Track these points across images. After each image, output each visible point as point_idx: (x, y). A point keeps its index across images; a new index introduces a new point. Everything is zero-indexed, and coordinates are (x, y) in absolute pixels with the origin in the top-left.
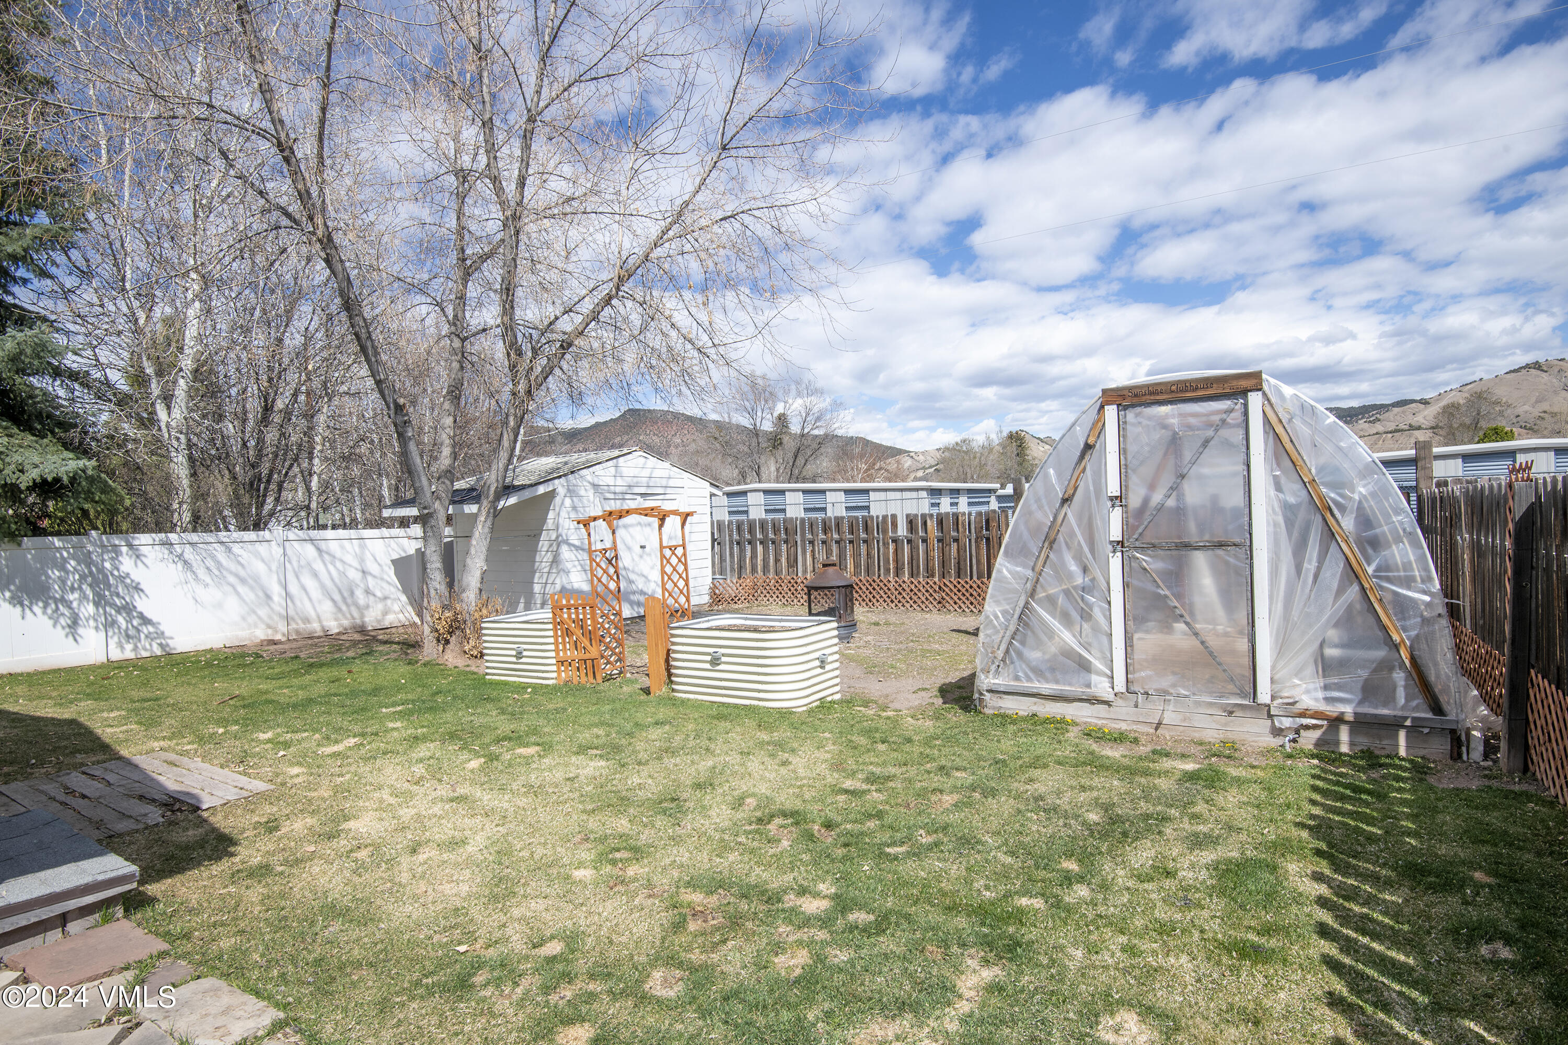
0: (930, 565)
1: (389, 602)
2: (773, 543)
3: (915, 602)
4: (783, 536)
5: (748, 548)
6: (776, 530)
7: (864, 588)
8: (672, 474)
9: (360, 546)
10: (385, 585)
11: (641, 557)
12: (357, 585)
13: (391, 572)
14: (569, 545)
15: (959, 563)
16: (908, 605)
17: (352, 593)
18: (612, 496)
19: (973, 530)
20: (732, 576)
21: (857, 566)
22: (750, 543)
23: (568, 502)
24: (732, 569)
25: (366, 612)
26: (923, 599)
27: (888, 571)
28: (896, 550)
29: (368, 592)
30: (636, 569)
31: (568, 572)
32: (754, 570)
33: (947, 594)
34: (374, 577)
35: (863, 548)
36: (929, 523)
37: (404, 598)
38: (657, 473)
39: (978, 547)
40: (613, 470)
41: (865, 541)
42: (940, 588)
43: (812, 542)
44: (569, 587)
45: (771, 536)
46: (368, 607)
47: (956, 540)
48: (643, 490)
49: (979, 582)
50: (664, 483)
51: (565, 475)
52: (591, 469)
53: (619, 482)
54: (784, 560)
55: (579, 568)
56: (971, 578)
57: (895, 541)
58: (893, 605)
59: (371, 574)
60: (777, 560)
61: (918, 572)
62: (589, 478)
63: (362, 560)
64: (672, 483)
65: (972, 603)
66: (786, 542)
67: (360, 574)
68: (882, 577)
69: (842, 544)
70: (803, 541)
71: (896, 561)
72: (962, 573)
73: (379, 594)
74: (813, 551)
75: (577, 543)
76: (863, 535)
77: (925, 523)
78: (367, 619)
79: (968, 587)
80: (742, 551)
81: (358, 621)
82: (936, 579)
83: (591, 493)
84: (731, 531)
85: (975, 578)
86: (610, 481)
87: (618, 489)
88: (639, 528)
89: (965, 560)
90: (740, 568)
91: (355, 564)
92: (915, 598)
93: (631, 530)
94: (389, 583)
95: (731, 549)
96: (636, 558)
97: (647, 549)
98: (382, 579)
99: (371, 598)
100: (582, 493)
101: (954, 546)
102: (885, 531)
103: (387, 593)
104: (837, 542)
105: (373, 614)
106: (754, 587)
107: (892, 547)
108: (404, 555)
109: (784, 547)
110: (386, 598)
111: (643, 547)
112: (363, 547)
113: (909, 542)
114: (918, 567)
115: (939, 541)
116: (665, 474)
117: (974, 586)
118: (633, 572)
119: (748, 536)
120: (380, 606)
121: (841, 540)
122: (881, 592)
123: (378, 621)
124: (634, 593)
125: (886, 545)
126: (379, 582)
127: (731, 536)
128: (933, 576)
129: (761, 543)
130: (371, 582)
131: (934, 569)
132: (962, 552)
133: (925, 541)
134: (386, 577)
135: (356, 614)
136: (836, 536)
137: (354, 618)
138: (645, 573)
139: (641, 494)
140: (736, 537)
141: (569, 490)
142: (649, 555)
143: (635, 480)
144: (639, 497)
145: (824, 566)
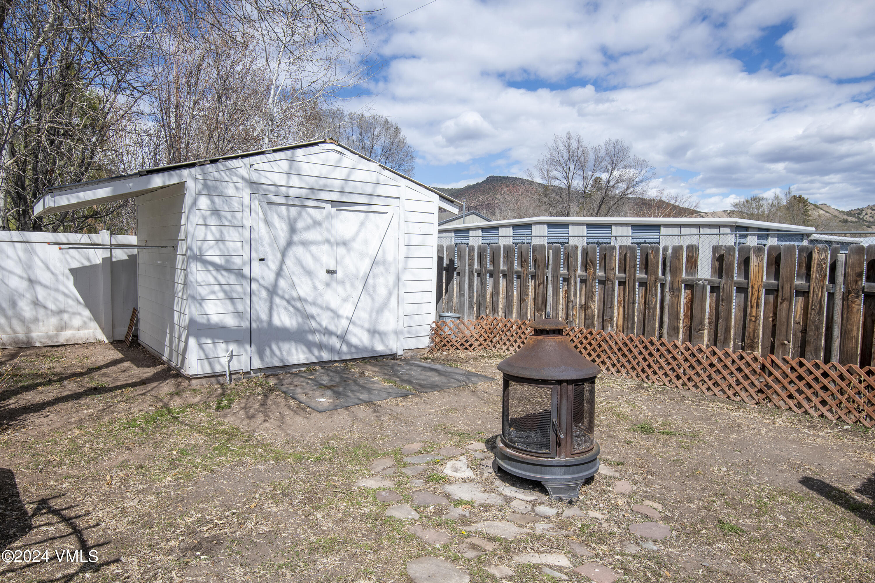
0: (750, 329)
1: (66, 316)
2: (519, 277)
3: (716, 384)
4: (532, 269)
5: (490, 282)
6: (523, 262)
7: (635, 351)
8: (382, 179)
9: (26, 250)
10: (61, 297)
11: (328, 285)
12: (21, 296)
13: (70, 283)
14: (205, 262)
15: (804, 331)
16: (704, 387)
17: (14, 304)
18: (283, 201)
19: (840, 279)
20: (470, 314)
21: (628, 317)
22: (491, 275)
23: (204, 202)
24: (471, 306)
25: (33, 327)
26: (732, 381)
27: (675, 330)
28: (691, 302)
29: (36, 303)
30: (319, 301)
31: (200, 300)
32: (495, 310)
33: (777, 380)
34: (46, 287)
35: (639, 294)
36: (754, 261)
37: (87, 313)
38: (357, 176)
39: (847, 308)
40: (284, 165)
41: (643, 284)
42: (763, 367)
43: (566, 280)
44: (202, 320)
45: (517, 267)
46: (36, 320)
47: (804, 293)
48: (335, 197)
49: (843, 370)
50: (369, 189)
51: (201, 164)
52: (247, 160)
53: (295, 181)
54: (530, 302)
55: (221, 295)
56: (827, 360)
57: (690, 286)
58: (679, 383)
59: (39, 283)
60: (522, 300)
61: (726, 340)
62: (243, 172)
63: (28, 267)
64: (381, 190)
65: (824, 403)
66: (534, 277)
67: (26, 283)
68: (665, 339)
69: (609, 285)
70: (556, 276)
71: (690, 317)
72: (809, 349)
73: (52, 306)
74: (567, 292)
75: (217, 260)
76: (640, 275)
77: (746, 262)
78: (34, 335)
79: (818, 373)
80: (483, 284)
81: (22, 336)
82: (758, 353)
83: (245, 194)
84: (472, 259)
85: (835, 360)
86: (281, 180)
87: (292, 192)
88: (326, 247)
89: (818, 329)
90: (480, 305)
91: (19, 271)
92: (717, 378)
93: (314, 249)
94: (65, 294)
95: (471, 281)
96: (320, 286)
97: (340, 274)
98: (57, 290)
99: (42, 311)
100: (230, 191)
101: (798, 303)
102: (676, 271)
103: (62, 307)
104: (602, 282)
105: (43, 329)
106: (492, 330)
107: (684, 296)
108: (87, 264)
109: (531, 283)
110: (61, 312)
111: (331, 272)
112: (31, 252)
113: (714, 289)
114: (727, 330)
115: (768, 292)
116: (372, 177)
117: (833, 374)
118: (314, 304)
119: (489, 267)
120: (54, 321)
121: (608, 279)
122: (662, 361)
123: (50, 337)
124: (313, 332)
125: (675, 292)
126: (53, 293)
127: (471, 265)
128: (752, 347)
129: (505, 276)
130: (41, 294)
131: (755, 336)
132: (812, 315)
133: (742, 290)
134: (61, 288)
135: (19, 328)
136: (600, 274)
137: (15, 333)
138: (333, 306)
139: (334, 203)
140: (476, 266)
141: (206, 186)
142: (343, 283)
143: (322, 182)
144: (328, 206)
145: (538, 332)
